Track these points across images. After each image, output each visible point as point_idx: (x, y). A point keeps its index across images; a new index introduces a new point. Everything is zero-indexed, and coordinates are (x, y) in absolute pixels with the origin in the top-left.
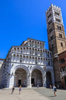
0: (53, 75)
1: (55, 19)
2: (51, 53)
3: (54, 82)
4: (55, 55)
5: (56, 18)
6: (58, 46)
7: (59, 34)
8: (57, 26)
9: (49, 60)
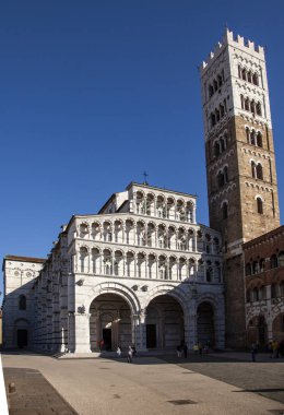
0: (219, 313)
1: (237, 102)
2: (216, 239)
3: (223, 333)
4: (230, 245)
5: (242, 96)
6: (244, 214)
7: (253, 163)
8: (247, 130)
9: (209, 262)
